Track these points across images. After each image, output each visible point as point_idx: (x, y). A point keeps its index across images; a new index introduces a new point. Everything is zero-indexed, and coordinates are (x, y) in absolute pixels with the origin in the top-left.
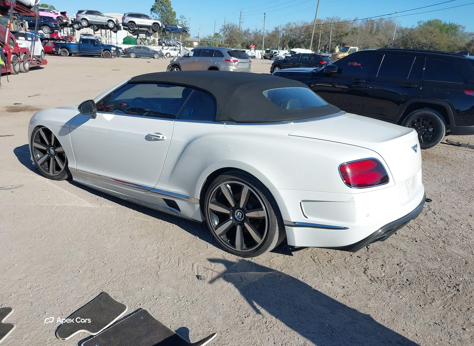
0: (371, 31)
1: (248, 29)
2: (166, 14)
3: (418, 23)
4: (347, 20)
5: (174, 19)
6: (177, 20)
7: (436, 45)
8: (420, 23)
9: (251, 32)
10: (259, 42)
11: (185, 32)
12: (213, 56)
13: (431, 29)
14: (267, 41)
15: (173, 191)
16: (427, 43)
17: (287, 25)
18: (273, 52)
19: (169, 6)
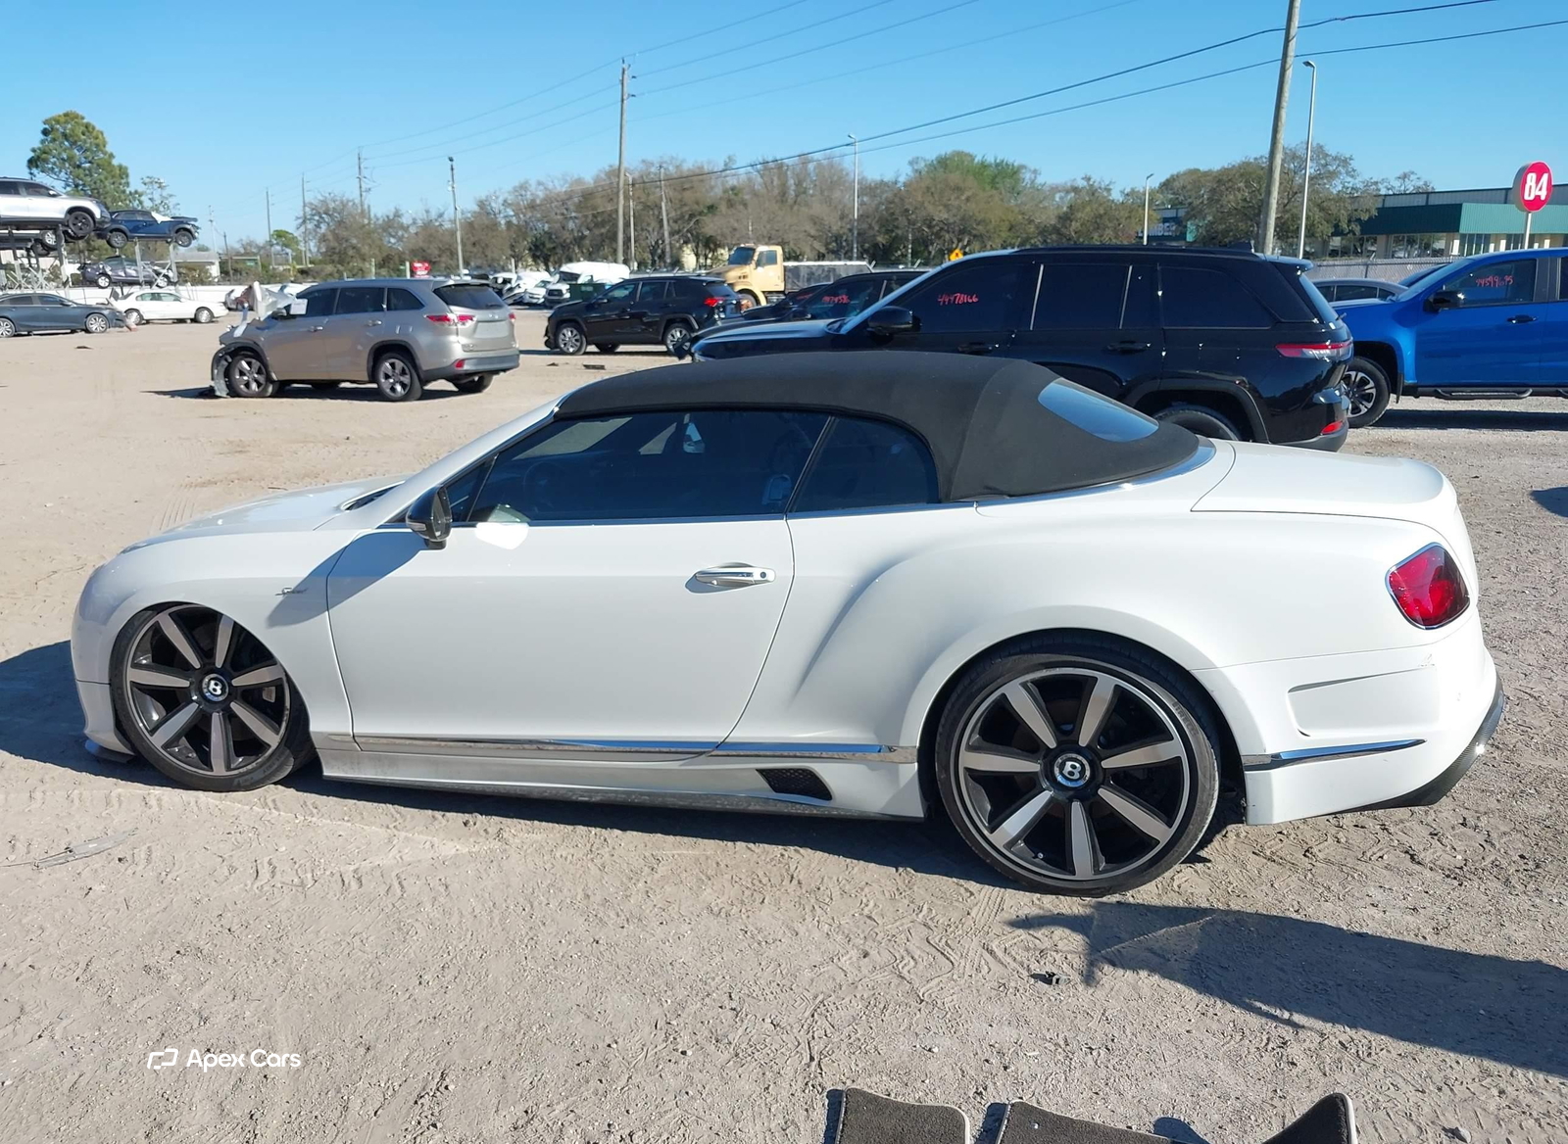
0: (784, 194)
1: (397, 211)
2: (91, 176)
3: (911, 163)
4: (703, 167)
5: (124, 192)
6: (136, 192)
7: (978, 224)
8: (917, 163)
9: (406, 220)
10: (443, 251)
11: (184, 235)
12: (382, 310)
13: (955, 178)
14: (469, 247)
15: (809, 738)
16: (951, 221)
17: (516, 191)
18: (500, 281)
19: (100, 146)
